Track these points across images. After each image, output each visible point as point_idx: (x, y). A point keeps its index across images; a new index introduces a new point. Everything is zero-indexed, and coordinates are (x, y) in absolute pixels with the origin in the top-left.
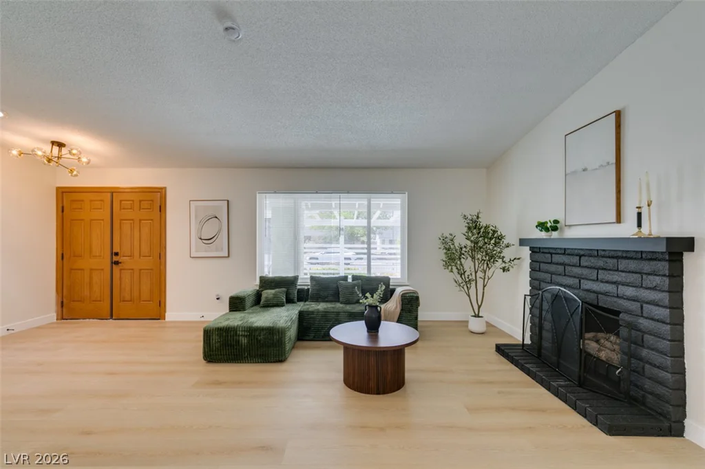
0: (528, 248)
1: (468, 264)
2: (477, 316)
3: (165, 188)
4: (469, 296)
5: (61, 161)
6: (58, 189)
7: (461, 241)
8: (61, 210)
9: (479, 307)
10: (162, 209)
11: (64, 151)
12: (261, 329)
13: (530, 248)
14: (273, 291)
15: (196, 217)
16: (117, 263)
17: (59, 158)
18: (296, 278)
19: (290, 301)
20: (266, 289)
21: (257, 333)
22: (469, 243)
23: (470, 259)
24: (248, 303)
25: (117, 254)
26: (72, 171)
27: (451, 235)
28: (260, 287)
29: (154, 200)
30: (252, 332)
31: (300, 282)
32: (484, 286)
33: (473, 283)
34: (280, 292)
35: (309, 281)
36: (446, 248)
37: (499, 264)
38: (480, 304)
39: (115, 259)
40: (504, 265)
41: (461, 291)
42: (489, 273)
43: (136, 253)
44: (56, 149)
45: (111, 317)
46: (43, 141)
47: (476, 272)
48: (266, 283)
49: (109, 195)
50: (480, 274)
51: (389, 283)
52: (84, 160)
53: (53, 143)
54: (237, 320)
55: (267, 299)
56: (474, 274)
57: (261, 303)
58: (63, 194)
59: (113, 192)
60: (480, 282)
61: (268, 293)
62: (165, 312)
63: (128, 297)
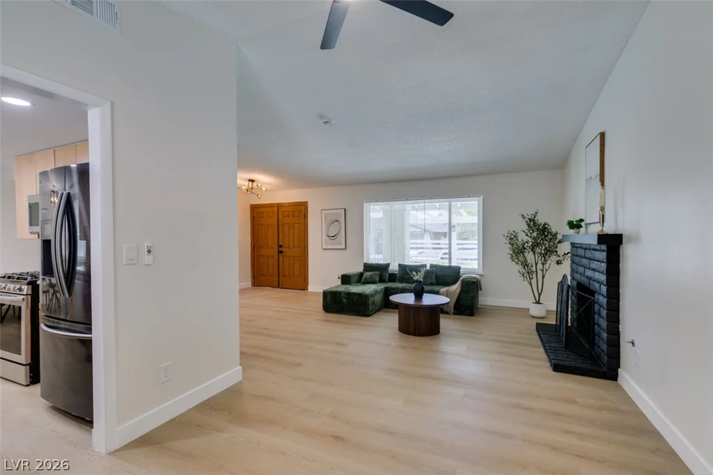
0: (569, 243)
1: (530, 257)
2: (538, 303)
3: (307, 202)
4: (531, 284)
5: (253, 191)
6: (251, 205)
7: (522, 237)
8: (253, 219)
9: (540, 295)
10: (306, 216)
11: (255, 184)
12: (355, 294)
13: (571, 243)
14: (370, 273)
15: (325, 221)
16: (281, 252)
17: (252, 189)
18: (388, 265)
19: (382, 280)
20: (367, 271)
21: (352, 296)
22: (530, 240)
23: (531, 252)
24: (353, 280)
25: (281, 246)
26: (258, 196)
27: (514, 232)
28: (364, 270)
29: (300, 210)
30: (349, 294)
31: (391, 268)
32: (543, 277)
33: (534, 275)
34: (375, 275)
35: (397, 268)
36: (510, 243)
37: (554, 258)
38: (540, 292)
39: (280, 249)
40: (558, 258)
41: (524, 280)
42: (547, 266)
43: (291, 245)
44: (251, 183)
45: (279, 287)
46: (245, 180)
47: (536, 264)
48: (368, 267)
49: (276, 208)
50: (540, 266)
51: (459, 272)
52: (264, 189)
53: (249, 180)
54: (343, 288)
55: (366, 278)
56: (534, 265)
57: (362, 280)
58: (254, 208)
59: (279, 206)
60: (540, 273)
61: (368, 274)
62: (308, 285)
63: (287, 275)
